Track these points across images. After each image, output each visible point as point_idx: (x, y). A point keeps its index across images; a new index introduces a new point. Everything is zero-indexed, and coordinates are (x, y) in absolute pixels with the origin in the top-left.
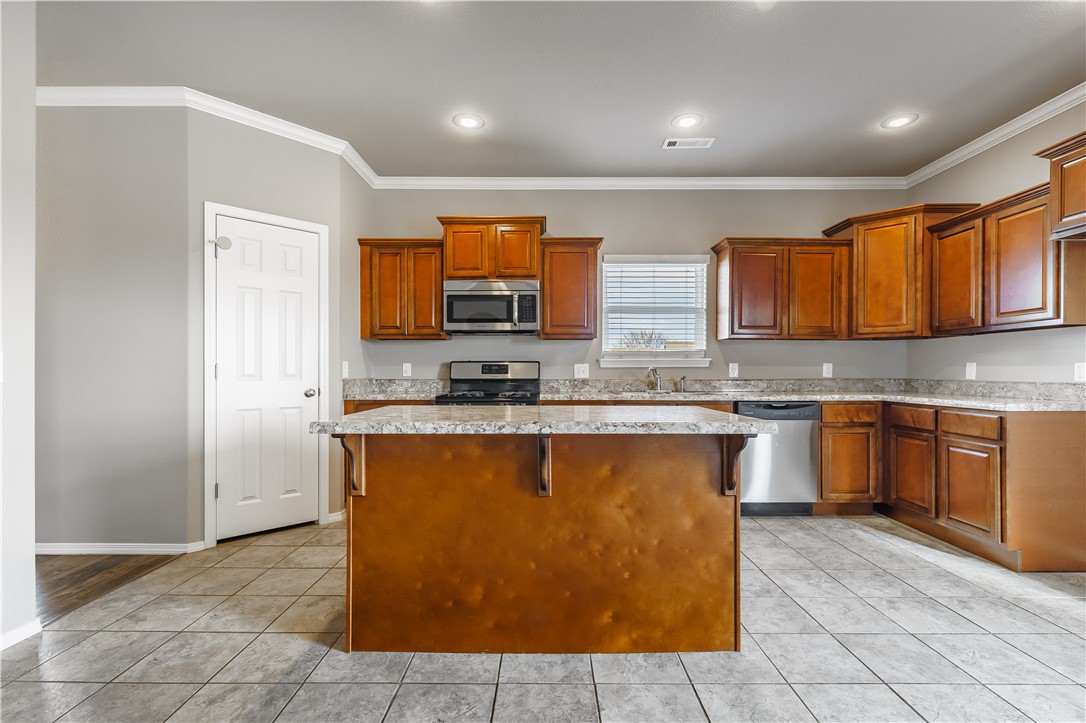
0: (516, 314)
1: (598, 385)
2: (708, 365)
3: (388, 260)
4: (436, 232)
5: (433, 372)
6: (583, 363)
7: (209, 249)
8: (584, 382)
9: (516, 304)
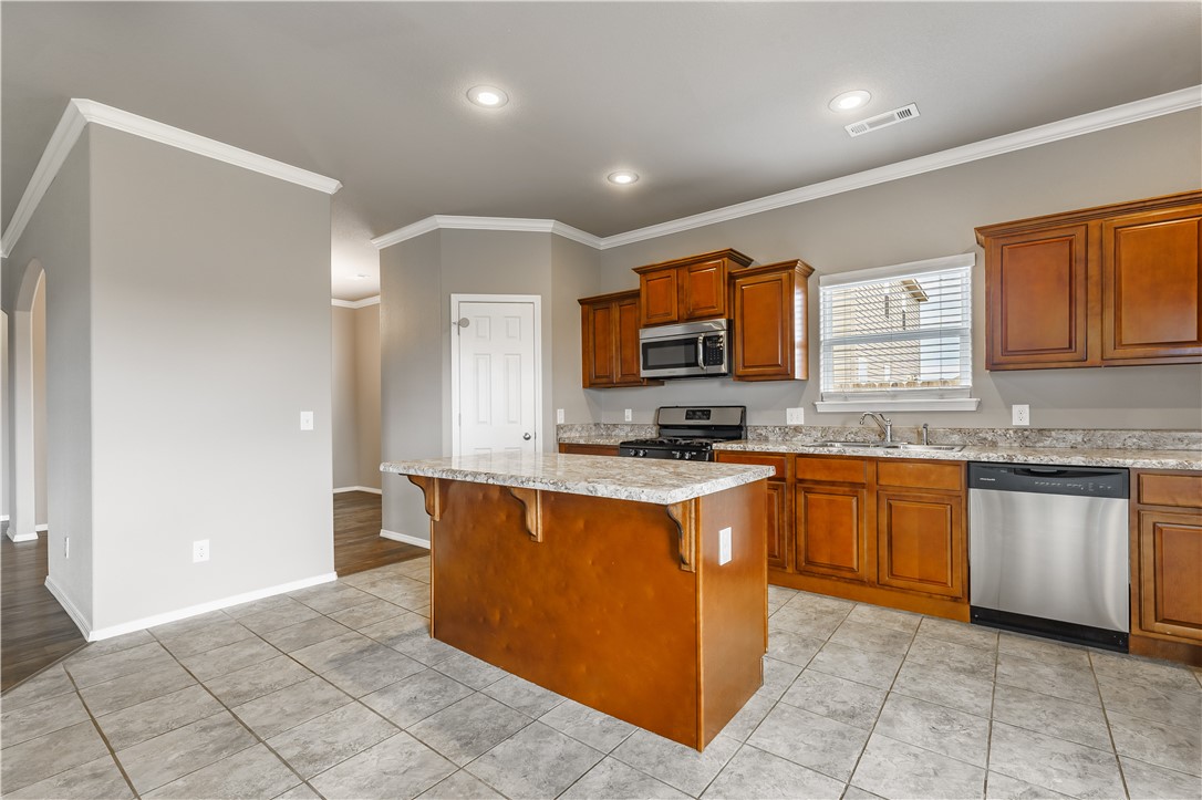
0: (701, 357)
1: (814, 433)
2: (974, 409)
3: (600, 315)
4: (634, 282)
5: (649, 418)
6: (797, 407)
7: (454, 329)
8: (797, 429)
9: (701, 347)
